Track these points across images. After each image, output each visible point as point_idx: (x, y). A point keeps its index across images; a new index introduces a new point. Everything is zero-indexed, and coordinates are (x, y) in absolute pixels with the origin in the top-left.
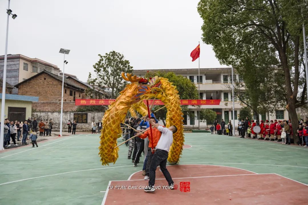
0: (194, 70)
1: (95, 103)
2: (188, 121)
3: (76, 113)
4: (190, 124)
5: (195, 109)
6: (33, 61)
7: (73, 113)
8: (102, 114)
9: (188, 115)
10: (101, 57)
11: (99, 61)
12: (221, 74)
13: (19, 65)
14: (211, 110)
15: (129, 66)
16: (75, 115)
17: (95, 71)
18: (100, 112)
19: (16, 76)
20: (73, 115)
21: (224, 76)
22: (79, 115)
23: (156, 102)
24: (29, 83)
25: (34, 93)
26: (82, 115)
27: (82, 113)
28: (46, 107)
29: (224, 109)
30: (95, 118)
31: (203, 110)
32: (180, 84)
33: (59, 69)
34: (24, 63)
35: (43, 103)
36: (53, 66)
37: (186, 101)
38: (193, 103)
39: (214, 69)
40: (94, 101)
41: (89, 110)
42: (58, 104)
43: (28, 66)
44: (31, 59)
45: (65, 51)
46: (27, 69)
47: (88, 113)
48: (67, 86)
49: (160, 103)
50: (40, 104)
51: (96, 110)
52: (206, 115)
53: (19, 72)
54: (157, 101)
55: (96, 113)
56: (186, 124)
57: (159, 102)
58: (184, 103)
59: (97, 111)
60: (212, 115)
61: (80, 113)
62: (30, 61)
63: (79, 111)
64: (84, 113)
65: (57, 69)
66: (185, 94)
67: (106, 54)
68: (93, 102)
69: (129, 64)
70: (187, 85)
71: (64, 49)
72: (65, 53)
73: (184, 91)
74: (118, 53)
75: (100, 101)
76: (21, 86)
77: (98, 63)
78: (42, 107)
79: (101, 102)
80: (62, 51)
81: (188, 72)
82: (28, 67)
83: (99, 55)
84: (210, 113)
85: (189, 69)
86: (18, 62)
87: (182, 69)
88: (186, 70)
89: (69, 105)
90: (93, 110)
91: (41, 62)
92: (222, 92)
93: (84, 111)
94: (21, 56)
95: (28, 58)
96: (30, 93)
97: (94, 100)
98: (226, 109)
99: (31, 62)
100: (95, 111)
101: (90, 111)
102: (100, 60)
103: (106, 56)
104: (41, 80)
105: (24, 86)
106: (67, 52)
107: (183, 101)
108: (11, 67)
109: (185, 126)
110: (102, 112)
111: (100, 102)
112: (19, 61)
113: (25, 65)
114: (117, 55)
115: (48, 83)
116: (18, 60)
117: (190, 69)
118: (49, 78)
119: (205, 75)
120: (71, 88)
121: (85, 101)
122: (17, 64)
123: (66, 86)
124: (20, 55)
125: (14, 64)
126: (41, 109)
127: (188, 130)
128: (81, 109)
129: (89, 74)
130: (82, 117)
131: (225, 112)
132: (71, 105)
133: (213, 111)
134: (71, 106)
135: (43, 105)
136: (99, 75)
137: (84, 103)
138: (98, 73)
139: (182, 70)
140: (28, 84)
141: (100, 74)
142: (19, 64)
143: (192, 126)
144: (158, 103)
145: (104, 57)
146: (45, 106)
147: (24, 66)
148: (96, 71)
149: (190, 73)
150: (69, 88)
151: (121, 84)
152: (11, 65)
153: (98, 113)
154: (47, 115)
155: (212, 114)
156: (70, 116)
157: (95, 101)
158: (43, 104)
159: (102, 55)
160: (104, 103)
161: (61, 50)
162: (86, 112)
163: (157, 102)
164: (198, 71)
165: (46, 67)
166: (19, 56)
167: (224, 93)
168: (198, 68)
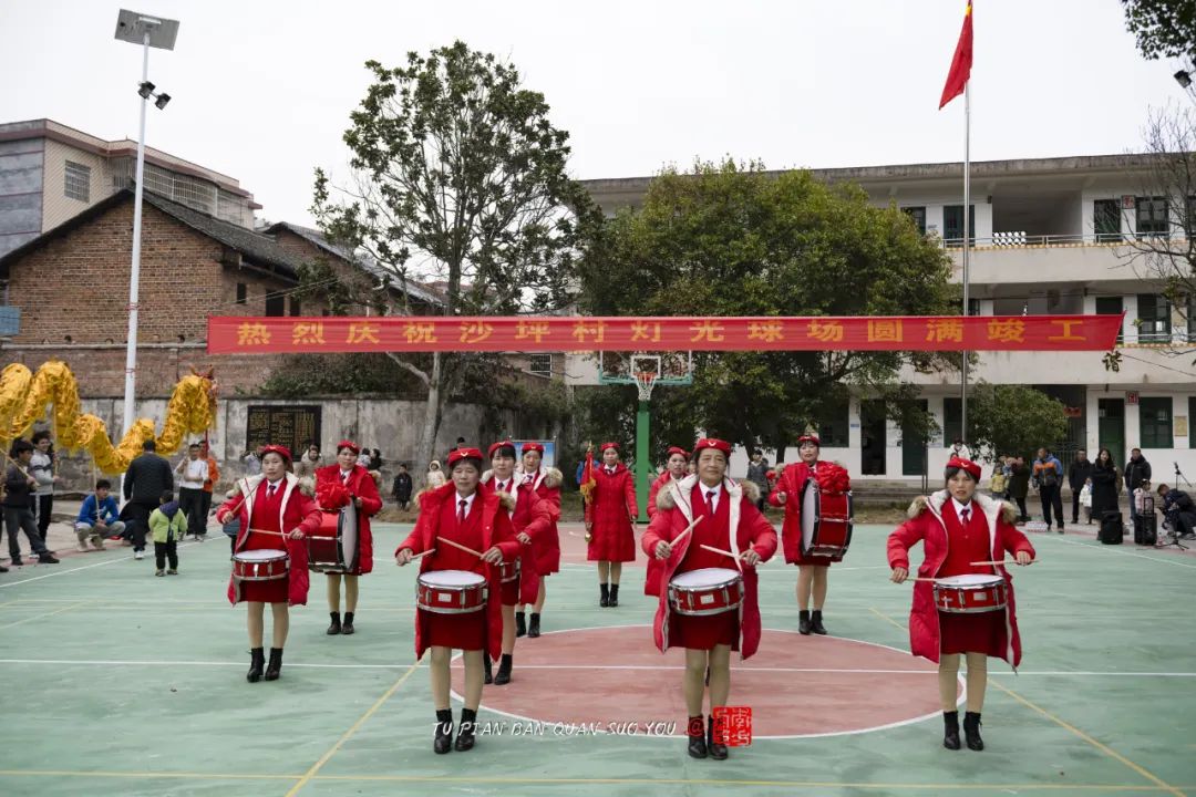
0: (928, 171)
1: (322, 342)
2: (894, 456)
3: (261, 403)
4: (906, 472)
5: (934, 390)
6: (112, 152)
7: (246, 405)
8: (399, 412)
9: (895, 418)
10: (385, 76)
11: (366, 95)
12: (1084, 195)
13: (43, 173)
14: (1031, 394)
15: (544, 125)
16: (254, 415)
17: (356, 164)
18: (389, 399)
19: (31, 226)
20: (245, 414)
21: (1096, 202)
22: (275, 417)
23: (696, 333)
24: (59, 252)
25: (84, 306)
26: (292, 413)
27: (290, 403)
28: (111, 373)
29: (1096, 387)
30: (363, 430)
31: (984, 393)
32: (849, 238)
33: (247, 193)
34: (67, 161)
35: (98, 349)
36: (215, 179)
37: (890, 326)
38: (939, 339)
39: (1043, 161)
40: (314, 328)
41: (333, 390)
42: (171, 357)
43: (88, 177)
44: (102, 145)
45: (150, 26)
46: (87, 191)
47: (324, 404)
48: (245, 265)
49: (721, 338)
50: (81, 355)
51: (369, 389)
52: (1007, 421)
53: (41, 209)
54: (702, 322)
55: (369, 403)
56: (882, 471)
57: (716, 334)
58: (878, 338)
59: (371, 394)
60: (1037, 420)
61: (283, 403)
62: (97, 155)
63: (275, 395)
64: (301, 403)
65: (234, 194)
66: (882, 295)
67: (413, 56)
68: (309, 335)
69: (546, 117)
70: (891, 242)
71: (138, 15)
72: (147, 40)
73: (874, 276)
74: (484, 55)
75: (352, 328)
76: (23, 270)
77: (362, 110)
78: (92, 373)
79: (358, 335)
80: (130, 27)
81: (894, 187)
82: (87, 184)
83: (371, 64)
84: (1027, 408)
85: (900, 167)
86: (37, 159)
87: (860, 169)
88: (883, 173)
89: (230, 363)
90: (350, 390)
91: (157, 160)
92: (1086, 295)
93: (302, 394)
94: (50, 127)
95: (88, 140)
96: (65, 305)
97: (317, 323)
98: (1107, 387)
99: (105, 158)
100: (361, 396)
101: (334, 396)
102: (374, 91)
103: (412, 73)
104: (116, 233)
105: (35, 269)
106: (159, 33)
107: (870, 327)
108: (9, 185)
109: (876, 484)
110: (400, 398)
111: (352, 336)
112: (43, 151)
113: (73, 175)
114: (480, 71)
115: (152, 249)
116: (37, 146)
117: (906, 167)
118: (154, 225)
119: (990, 200)
120: (270, 276)
121: (264, 327)
122: (35, 168)
123: (241, 263)
124: (45, 120)
125: (19, 171)
126: (85, 381)
127: (893, 505)
128: (289, 385)
129: (315, 179)
130: (292, 427)
131: (1103, 404)
132: (240, 363)
133: (1045, 399)
134: (239, 367)
135: (94, 364)
136: (386, 190)
137: (260, 337)
138: (376, 178)
139: (863, 173)
140: (54, 256)
141: (386, 186)
142: (43, 167)
143: (914, 480)
144: (711, 338)
145: (399, 72)
146: (109, 369)
147: (67, 177)
148: (362, 165)
149: (903, 193)
150: (261, 277)
151: (507, 237)
152: (7, 171)
153: (378, 407)
154: (109, 414)
155: (1040, 413)
156: (227, 418)
157: (321, 328)
158: (99, 355)
159: (385, 67)
160: (376, 341)
161: (122, 24)
162: (314, 399)
163: (702, 330)
164: (963, 177)
165: (177, 184)
166: (40, 125)
167: (1098, 299)
168: (962, 159)
